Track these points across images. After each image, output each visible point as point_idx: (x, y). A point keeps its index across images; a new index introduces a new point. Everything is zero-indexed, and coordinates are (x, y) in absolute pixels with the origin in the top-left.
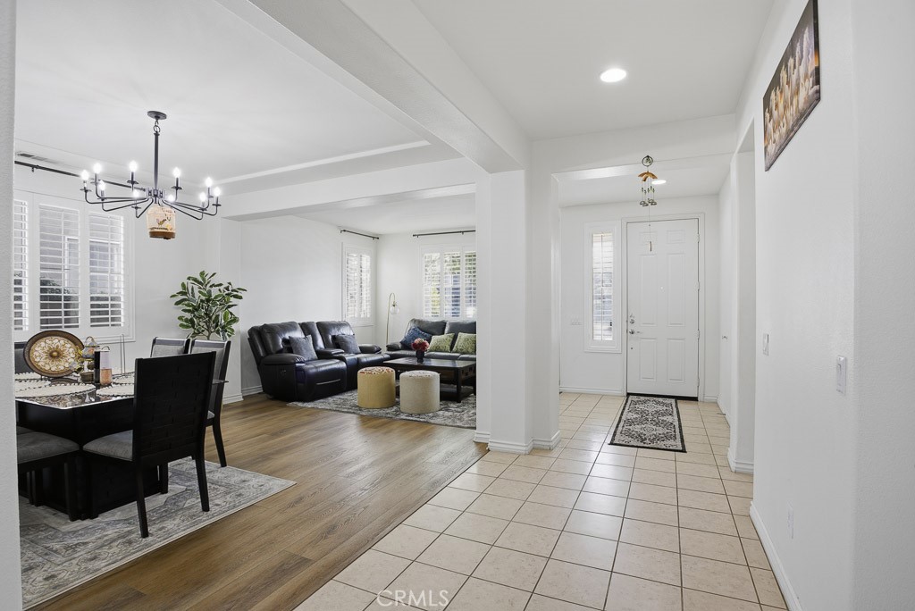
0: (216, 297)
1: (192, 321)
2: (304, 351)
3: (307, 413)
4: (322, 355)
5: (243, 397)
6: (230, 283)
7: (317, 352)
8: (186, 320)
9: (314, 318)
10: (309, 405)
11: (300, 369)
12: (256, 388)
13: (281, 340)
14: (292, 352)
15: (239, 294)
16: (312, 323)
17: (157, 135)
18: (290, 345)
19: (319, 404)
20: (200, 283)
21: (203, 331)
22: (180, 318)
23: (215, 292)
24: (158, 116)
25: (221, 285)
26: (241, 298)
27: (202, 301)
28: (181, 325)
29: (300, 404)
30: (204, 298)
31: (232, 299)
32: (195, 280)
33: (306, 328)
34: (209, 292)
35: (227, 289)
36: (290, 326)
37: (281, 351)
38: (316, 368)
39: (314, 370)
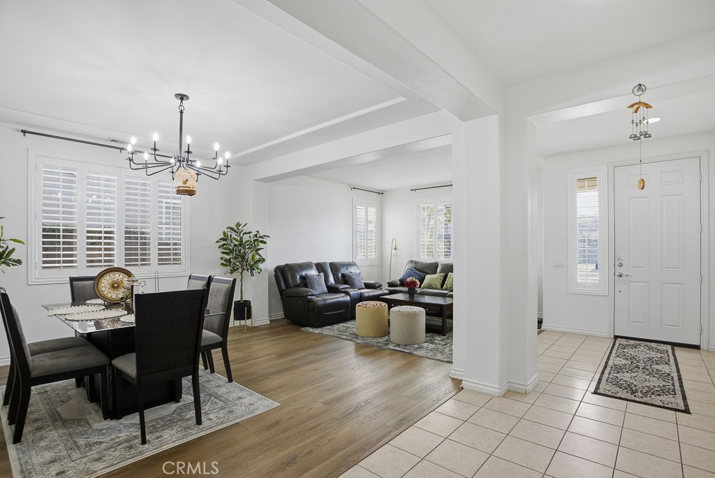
0: (246, 242)
1: (229, 261)
2: (317, 286)
3: (313, 338)
4: (332, 290)
5: (270, 321)
6: (258, 232)
7: (328, 287)
8: (226, 260)
9: (327, 259)
10: (317, 331)
11: (311, 301)
12: (280, 314)
13: (298, 277)
14: (307, 287)
15: (264, 240)
16: (325, 263)
17: (181, 112)
18: (305, 281)
19: (326, 331)
20: (236, 231)
21: (238, 269)
22: (221, 258)
23: (246, 238)
24: (182, 97)
25: (250, 233)
26: (265, 243)
27: (235, 245)
28: (222, 264)
29: (310, 330)
30: (237, 243)
31: (260, 244)
32: (232, 229)
33: (320, 267)
34: (241, 238)
35: (256, 236)
36: (307, 266)
37: (298, 286)
38: (324, 300)
39: (322, 302)
